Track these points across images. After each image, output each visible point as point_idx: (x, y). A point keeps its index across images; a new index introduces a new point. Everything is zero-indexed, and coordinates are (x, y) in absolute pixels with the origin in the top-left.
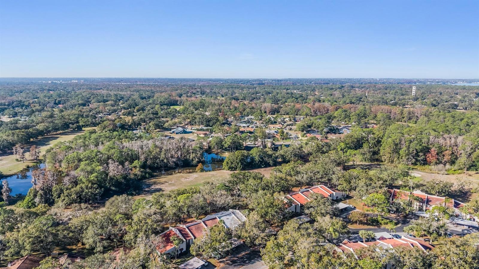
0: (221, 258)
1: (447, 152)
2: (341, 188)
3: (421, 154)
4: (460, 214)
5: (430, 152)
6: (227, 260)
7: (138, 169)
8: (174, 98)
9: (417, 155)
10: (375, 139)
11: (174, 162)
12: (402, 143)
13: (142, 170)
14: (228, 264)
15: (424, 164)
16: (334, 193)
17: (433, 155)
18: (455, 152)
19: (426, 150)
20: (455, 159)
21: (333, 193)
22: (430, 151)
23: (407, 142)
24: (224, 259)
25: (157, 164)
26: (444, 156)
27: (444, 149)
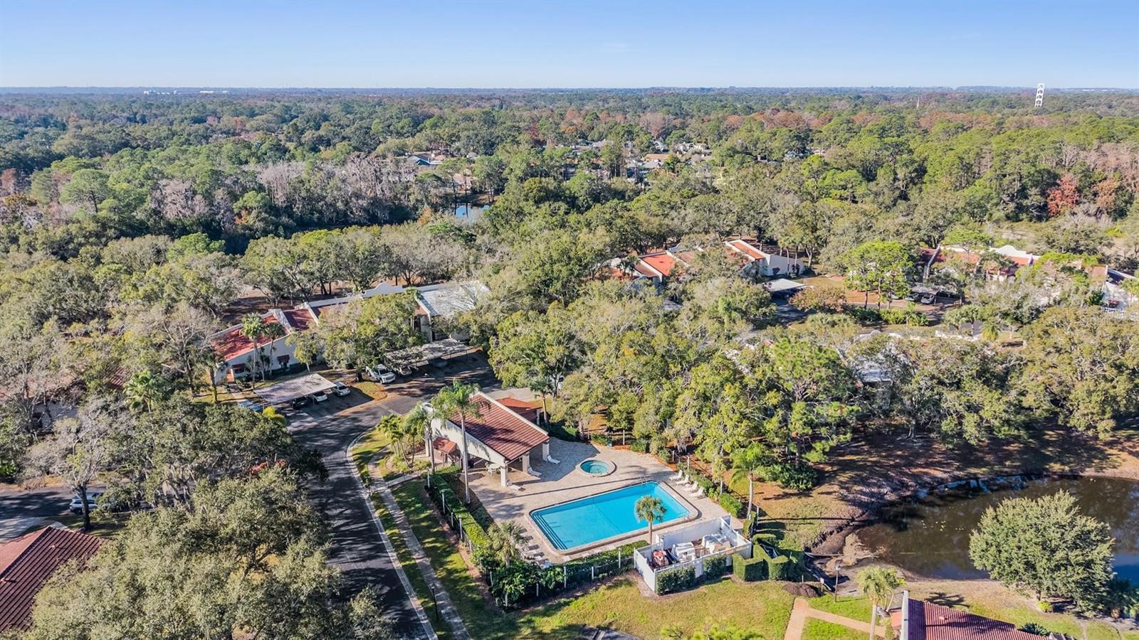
0: (393, 382)
1: (1104, 184)
2: (786, 244)
3: (1033, 191)
4: (1122, 300)
5: (1059, 185)
6: (410, 388)
7: (254, 213)
8: (426, 110)
9: (1023, 192)
10: (913, 162)
11: (366, 210)
12: (984, 162)
13: (264, 215)
14: (409, 394)
15: (1040, 219)
16: (768, 257)
17: (1066, 193)
18: (1129, 185)
19: (1049, 181)
20: (1126, 202)
21: (764, 259)
22: (1058, 182)
23: (997, 159)
24: (405, 385)
25: (320, 212)
26: (1095, 194)
27: (1097, 175)
